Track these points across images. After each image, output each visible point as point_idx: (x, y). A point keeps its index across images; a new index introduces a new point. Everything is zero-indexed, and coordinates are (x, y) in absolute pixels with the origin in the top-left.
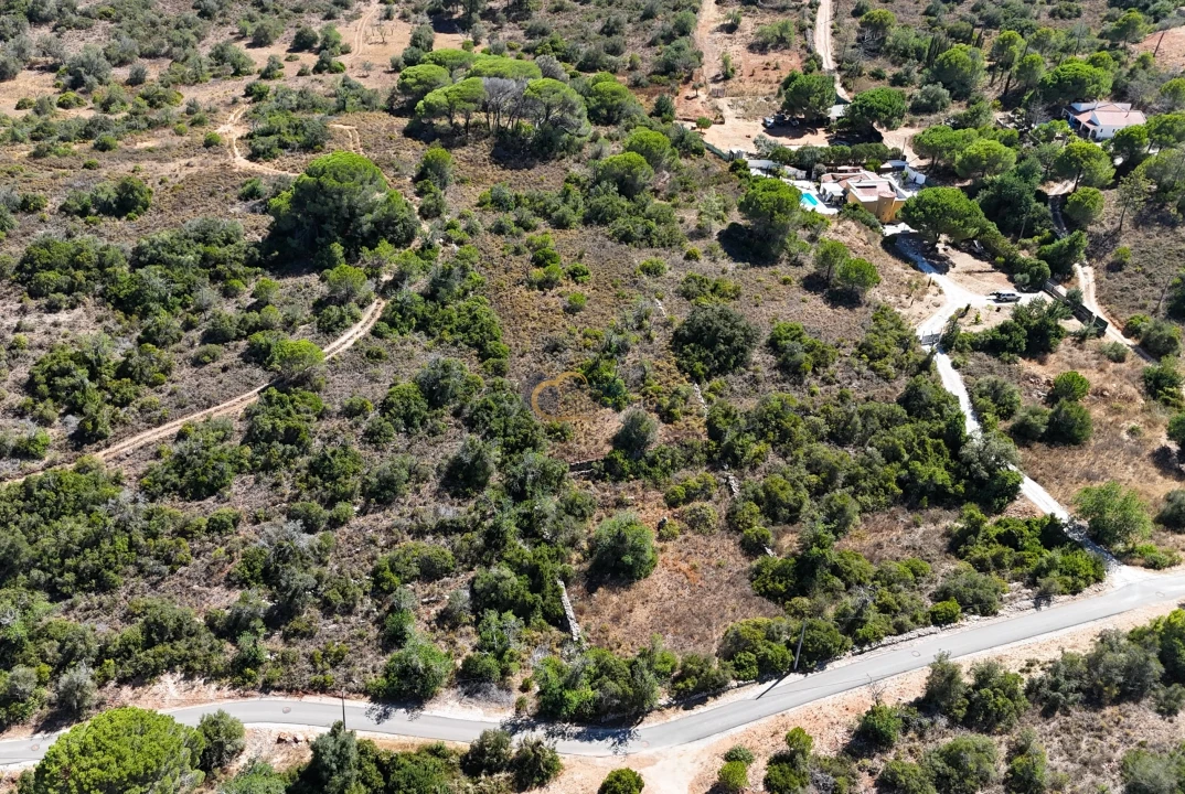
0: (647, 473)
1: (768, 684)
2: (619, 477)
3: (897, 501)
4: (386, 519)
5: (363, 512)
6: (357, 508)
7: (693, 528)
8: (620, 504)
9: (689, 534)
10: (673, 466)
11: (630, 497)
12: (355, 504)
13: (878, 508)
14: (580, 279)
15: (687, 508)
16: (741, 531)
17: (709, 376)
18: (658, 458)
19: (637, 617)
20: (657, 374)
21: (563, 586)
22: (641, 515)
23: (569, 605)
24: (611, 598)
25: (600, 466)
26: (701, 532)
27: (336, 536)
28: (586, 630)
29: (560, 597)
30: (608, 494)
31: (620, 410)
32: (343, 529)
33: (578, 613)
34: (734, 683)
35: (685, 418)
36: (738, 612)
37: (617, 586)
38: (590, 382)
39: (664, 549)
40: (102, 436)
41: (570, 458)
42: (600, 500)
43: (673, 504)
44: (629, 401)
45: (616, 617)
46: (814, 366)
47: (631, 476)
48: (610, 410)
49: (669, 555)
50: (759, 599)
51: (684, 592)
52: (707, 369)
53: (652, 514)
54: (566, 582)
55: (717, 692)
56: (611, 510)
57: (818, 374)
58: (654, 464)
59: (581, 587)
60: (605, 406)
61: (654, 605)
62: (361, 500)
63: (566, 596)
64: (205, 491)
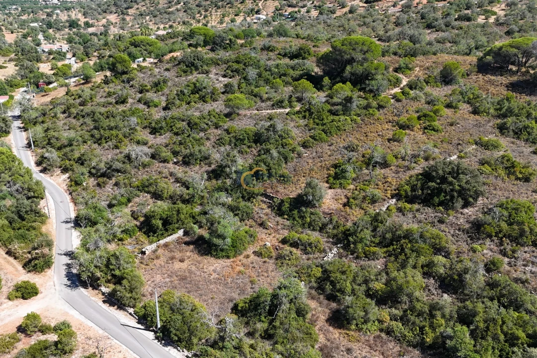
0: (294, 220)
1: (140, 326)
2: (280, 213)
3: (422, 346)
4: (179, 171)
5: (175, 163)
6: (175, 160)
7: (277, 259)
8: (262, 225)
9: (272, 261)
10: (310, 225)
11: (270, 224)
12: (177, 158)
13: (400, 340)
14: (426, 131)
15: (287, 248)
17: (411, 201)
18: (307, 215)
19: (177, 265)
20: (380, 183)
21: (181, 233)
22: (263, 236)
23: (168, 239)
24: (189, 252)
25: (277, 201)
26: (276, 264)
27: (156, 164)
28: (154, 251)
29: (171, 235)
30: (265, 218)
31: (330, 188)
32: (161, 164)
33: (166, 245)
34: (131, 310)
35: (357, 209)
36: (210, 301)
37: (199, 252)
38: (336, 168)
39: (248, 257)
40: (169, 109)
41: (269, 190)
42: (256, 216)
43: (284, 241)
44: (342, 186)
45: (172, 258)
46: (505, 236)
47: (286, 217)
48: (327, 185)
49: (245, 261)
50: (231, 305)
51: (215, 276)
52: (410, 194)
53: (269, 239)
54: (186, 233)
55: (121, 306)
56: (254, 223)
57: (501, 244)
58: (302, 218)
59: (187, 239)
60: (327, 182)
61: (193, 268)
62: (180, 158)
63: (174, 237)
64: (154, 131)
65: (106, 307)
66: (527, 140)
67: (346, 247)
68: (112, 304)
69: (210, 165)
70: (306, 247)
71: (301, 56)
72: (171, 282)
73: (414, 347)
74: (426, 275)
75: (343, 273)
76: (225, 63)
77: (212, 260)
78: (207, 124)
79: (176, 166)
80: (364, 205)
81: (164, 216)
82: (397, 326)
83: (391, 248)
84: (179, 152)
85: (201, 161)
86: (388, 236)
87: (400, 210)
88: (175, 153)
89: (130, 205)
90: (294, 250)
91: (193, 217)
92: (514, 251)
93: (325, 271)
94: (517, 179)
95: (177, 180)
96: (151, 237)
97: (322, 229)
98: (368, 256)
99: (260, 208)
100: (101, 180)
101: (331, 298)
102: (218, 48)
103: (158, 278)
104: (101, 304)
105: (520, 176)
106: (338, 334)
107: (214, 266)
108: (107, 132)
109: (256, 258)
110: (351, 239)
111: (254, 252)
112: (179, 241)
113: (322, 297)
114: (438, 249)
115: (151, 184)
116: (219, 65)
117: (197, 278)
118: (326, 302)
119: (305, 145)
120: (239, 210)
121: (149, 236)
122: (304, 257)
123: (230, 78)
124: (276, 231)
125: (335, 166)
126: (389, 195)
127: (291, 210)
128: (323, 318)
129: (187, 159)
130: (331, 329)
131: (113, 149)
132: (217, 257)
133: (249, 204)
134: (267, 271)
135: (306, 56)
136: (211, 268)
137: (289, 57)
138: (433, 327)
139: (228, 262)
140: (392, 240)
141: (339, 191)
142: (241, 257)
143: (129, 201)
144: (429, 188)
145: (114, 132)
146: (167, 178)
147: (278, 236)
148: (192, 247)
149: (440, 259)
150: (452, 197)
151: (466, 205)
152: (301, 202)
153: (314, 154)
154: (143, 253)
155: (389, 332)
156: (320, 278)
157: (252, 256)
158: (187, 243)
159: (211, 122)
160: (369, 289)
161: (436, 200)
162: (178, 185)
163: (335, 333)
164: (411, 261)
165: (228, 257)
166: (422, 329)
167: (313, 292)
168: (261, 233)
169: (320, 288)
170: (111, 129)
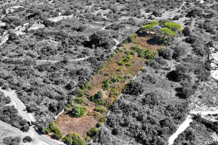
0: (96, 102)
1: (65, 144)
2: (91, 101)
3: (135, 137)
4: (54, 86)
5: (53, 84)
6: (52, 83)
7: (94, 116)
8: (87, 105)
9: (93, 117)
10: (101, 104)
11: (89, 104)
13: (130, 136)
15: (96, 112)
16: (100, 122)
17: (126, 93)
18: (100, 101)
19: (66, 122)
20: (117, 88)
21: (63, 110)
22: (88, 109)
23: (60, 113)
24: (68, 117)
25: (90, 97)
26: (94, 117)
27: (46, 85)
28: (58, 118)
29: (61, 112)
30: (87, 102)
31: (104, 90)
32: (48, 85)
33: (60, 115)
34: (61, 140)
35: (113, 98)
36: (80, 133)
37: (71, 116)
38: (104, 83)
39: (85, 116)
40: (41, 58)
41: (86, 93)
42: (84, 102)
43: (95, 110)
44: (107, 90)
45: (64, 120)
46: (150, 103)
47: (93, 102)
48: (103, 89)
49: (85, 117)
50: (86, 133)
51: (78, 124)
52: (126, 92)
53: (90, 109)
54: (65, 110)
55: (57, 139)
56: (84, 105)
57: (150, 105)
58: (98, 102)
59: (66, 112)
60: (103, 88)
61: (71, 122)
62: (54, 82)
63: (62, 112)
64: (40, 70)
65: (52, 140)
66: (154, 68)
67: (112, 110)
68: (54, 139)
69: (65, 84)
70: (101, 111)
71: (81, 30)
72: (67, 128)
73: (133, 137)
74: (133, 117)
75: (113, 119)
76: (54, 34)
77: (75, 118)
78: (59, 68)
79: (53, 85)
80: (115, 96)
81: (57, 106)
82: (129, 132)
83: (124, 110)
84: (53, 80)
85: (61, 83)
86: (123, 107)
87: (124, 96)
88: (52, 80)
89: (43, 101)
90: (98, 112)
91: (66, 105)
92: (153, 107)
93: (108, 119)
94: (152, 83)
95: (56, 91)
96: (54, 113)
97: (104, 105)
98: (118, 112)
99: (84, 99)
100: (29, 93)
101: (111, 126)
102: (49, 25)
103: (63, 127)
104: (51, 139)
105: (153, 82)
106: (115, 137)
107: (77, 120)
108: (22, 71)
109: (88, 116)
110: (113, 108)
111: (87, 114)
112: (64, 114)
113: (109, 126)
114: (135, 109)
115: (48, 94)
116: (52, 35)
117: (74, 126)
118: (110, 128)
119: (93, 74)
120: (79, 101)
121: (53, 113)
122: (101, 114)
123: (58, 41)
124: (91, 107)
125: (104, 82)
126: (120, 92)
127: (94, 100)
128: (110, 133)
129: (57, 83)
130: (113, 136)
131: (27, 78)
132: (77, 118)
133: (81, 98)
134: (92, 120)
135: (83, 30)
136: (76, 122)
137: (76, 30)
138: (137, 132)
139: (80, 119)
140: (124, 107)
141: (106, 91)
142: (83, 116)
143: (42, 100)
144: (131, 90)
145: (25, 71)
146: (52, 90)
147: (92, 108)
148: (68, 115)
149: (136, 112)
150: (137, 92)
151: (141, 94)
152: (97, 97)
153: (96, 77)
154: (55, 119)
155: (127, 134)
156: (107, 121)
157: (86, 116)
158: (67, 114)
159: (60, 66)
160: (120, 123)
161: (133, 93)
162: (56, 92)
163: (114, 137)
164: (129, 114)
165: (80, 117)
166: (134, 132)
167: (106, 125)
168: (87, 108)
169: (108, 124)
170: (23, 70)
